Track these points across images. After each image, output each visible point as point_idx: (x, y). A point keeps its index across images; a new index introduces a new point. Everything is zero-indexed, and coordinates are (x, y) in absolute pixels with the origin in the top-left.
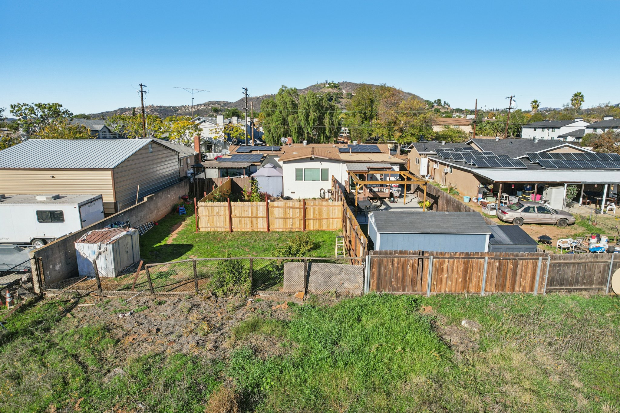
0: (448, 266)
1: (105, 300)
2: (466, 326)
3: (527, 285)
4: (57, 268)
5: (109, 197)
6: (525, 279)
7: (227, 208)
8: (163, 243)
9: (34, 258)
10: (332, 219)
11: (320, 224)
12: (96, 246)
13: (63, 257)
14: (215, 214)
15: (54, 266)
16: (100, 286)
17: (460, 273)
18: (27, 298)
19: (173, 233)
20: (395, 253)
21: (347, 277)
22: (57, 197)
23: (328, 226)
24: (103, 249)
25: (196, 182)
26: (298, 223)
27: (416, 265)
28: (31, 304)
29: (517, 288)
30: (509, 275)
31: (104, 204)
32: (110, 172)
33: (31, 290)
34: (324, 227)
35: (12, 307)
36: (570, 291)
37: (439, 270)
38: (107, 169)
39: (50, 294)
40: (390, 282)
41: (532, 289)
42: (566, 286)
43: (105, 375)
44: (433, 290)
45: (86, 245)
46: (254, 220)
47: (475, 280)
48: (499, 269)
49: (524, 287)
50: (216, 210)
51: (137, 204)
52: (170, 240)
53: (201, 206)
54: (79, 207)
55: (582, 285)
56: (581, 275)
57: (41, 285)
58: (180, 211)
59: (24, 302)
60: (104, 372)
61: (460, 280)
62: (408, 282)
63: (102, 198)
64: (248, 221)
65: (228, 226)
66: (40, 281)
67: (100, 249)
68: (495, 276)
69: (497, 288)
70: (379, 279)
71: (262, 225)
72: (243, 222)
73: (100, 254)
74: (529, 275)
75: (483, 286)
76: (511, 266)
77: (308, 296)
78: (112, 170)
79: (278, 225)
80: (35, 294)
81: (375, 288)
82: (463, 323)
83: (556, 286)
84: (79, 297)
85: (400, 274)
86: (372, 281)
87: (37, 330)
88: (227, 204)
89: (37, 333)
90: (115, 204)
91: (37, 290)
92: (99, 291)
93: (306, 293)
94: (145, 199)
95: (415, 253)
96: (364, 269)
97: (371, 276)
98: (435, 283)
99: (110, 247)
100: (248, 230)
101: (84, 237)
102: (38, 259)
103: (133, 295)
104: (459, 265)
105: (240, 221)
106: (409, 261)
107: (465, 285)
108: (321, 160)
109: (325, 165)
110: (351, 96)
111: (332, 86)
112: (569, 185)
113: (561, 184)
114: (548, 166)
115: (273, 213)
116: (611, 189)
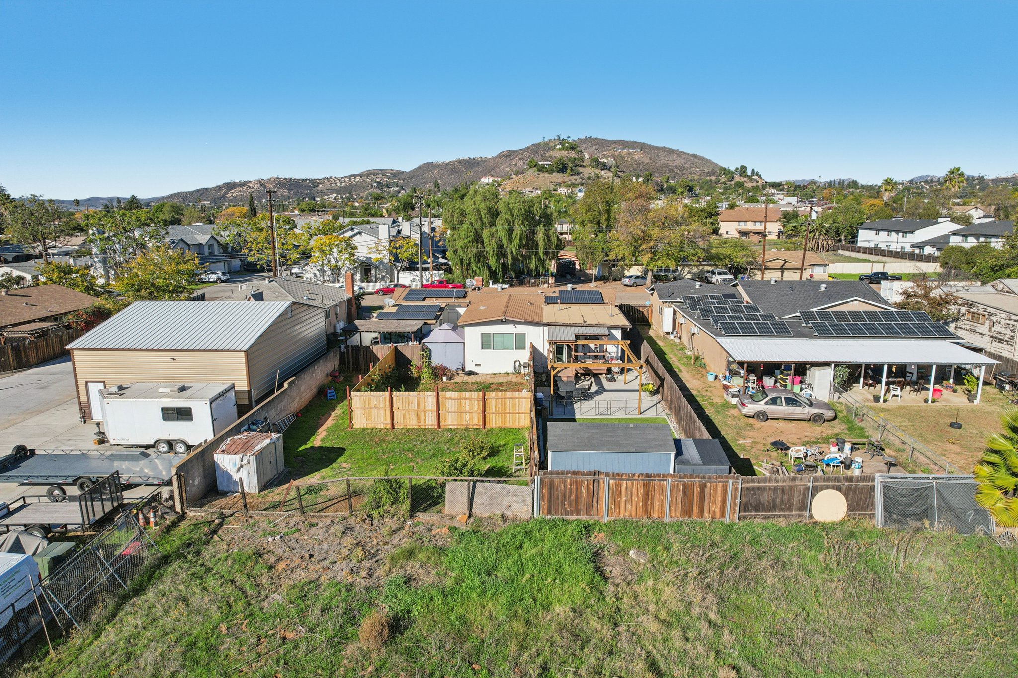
0: (626, 488)
1: (251, 521)
2: (634, 556)
3: (717, 510)
4: (196, 482)
5: (243, 385)
6: (714, 503)
7: (388, 399)
8: (309, 445)
9: (177, 474)
10: (519, 413)
11: (504, 420)
12: (237, 458)
13: (201, 470)
14: (373, 406)
15: (193, 481)
16: (245, 506)
17: (641, 496)
18: (170, 518)
19: (321, 430)
20: (567, 474)
21: (515, 499)
22: (183, 389)
23: (514, 422)
24: (245, 462)
25: (348, 351)
26: (476, 418)
27: (591, 487)
28: (175, 524)
29: (706, 514)
30: (696, 499)
31: (237, 392)
32: (243, 354)
33: (173, 508)
34: (509, 424)
35: (157, 527)
36: (766, 517)
37: (616, 492)
38: (240, 351)
39: (191, 513)
40: (563, 504)
41: (723, 515)
42: (762, 511)
43: (264, 600)
44: (610, 514)
45: (226, 456)
46: (421, 414)
47: (658, 503)
48: (685, 492)
49: (714, 512)
50: (374, 401)
51: (276, 394)
52: (318, 440)
53: (356, 396)
54: (211, 404)
55: (780, 511)
56: (779, 499)
57: (182, 503)
58: (329, 395)
59: (167, 522)
60: (262, 597)
61: (641, 504)
62: (583, 505)
63: (234, 388)
64: (413, 415)
65: (389, 421)
66: (181, 498)
67: (242, 461)
68: (680, 500)
69: (683, 513)
70: (550, 501)
71: (430, 421)
72: (407, 417)
73: (242, 466)
74: (719, 499)
75: (666, 510)
76: (697, 490)
77: (472, 519)
78: (246, 351)
79: (450, 421)
80: (177, 513)
81: (546, 511)
82: (632, 553)
83: (751, 512)
84: (223, 517)
85: (573, 497)
86: (543, 503)
87: (189, 553)
88: (387, 394)
89: (190, 557)
90: (249, 392)
91: (178, 508)
92: (243, 510)
93: (470, 516)
94: (286, 385)
95: (589, 474)
96: (533, 491)
97: (541, 498)
98: (613, 507)
99: (253, 460)
100: (413, 427)
101: (223, 446)
102: (180, 475)
103: (280, 515)
104: (638, 489)
105: (404, 416)
106: (582, 482)
107: (647, 510)
108: (515, 323)
109: (521, 329)
110: (596, 163)
111: (567, 147)
112: (837, 364)
113: (827, 364)
114: (823, 332)
115: (444, 406)
116: (894, 369)
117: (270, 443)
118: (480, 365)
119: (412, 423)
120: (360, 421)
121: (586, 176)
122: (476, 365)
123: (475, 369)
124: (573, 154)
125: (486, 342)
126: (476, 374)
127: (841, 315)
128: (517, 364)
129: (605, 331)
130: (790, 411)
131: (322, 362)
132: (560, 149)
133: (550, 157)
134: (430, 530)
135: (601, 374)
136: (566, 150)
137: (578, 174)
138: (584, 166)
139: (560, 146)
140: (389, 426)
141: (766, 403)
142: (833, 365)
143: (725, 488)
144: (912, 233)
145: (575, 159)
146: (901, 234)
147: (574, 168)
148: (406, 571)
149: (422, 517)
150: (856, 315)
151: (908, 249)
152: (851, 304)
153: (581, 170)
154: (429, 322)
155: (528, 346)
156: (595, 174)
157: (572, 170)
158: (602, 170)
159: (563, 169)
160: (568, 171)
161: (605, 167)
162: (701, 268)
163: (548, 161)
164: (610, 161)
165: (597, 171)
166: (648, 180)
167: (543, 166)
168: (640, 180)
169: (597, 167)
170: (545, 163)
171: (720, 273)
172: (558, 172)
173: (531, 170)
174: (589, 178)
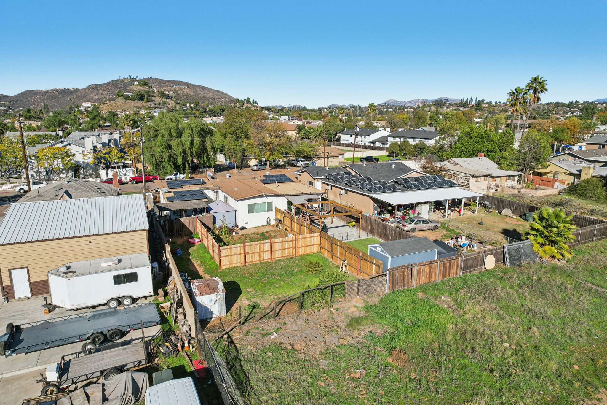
0: (423, 270)
2: (445, 299)
3: (455, 272)
6: (454, 269)
7: (242, 248)
10: (313, 245)
11: (305, 251)
12: (213, 295)
14: (233, 254)
17: (428, 272)
19: (201, 274)
20: (400, 267)
21: (379, 285)
22: (119, 261)
23: (311, 250)
24: (219, 297)
26: (292, 251)
27: (410, 272)
29: (451, 275)
30: (448, 269)
32: (146, 232)
34: (308, 252)
36: (470, 272)
37: (419, 272)
38: (141, 230)
40: (398, 283)
42: (469, 269)
44: (416, 284)
45: (204, 296)
46: (261, 254)
47: (434, 274)
48: (444, 266)
50: (234, 251)
53: (223, 249)
55: (474, 268)
58: (178, 253)
61: (428, 276)
62: (405, 282)
64: (257, 255)
65: (243, 261)
67: (216, 297)
68: (442, 270)
69: (443, 277)
70: (393, 283)
71: (267, 256)
72: (253, 257)
74: (455, 267)
75: (437, 277)
76: (448, 264)
78: (148, 230)
79: (278, 255)
80: (194, 338)
81: (391, 288)
82: (443, 298)
83: (466, 270)
85: (402, 278)
86: (390, 284)
88: (242, 245)
95: (408, 266)
96: (387, 279)
98: (417, 280)
100: (257, 262)
101: (196, 291)
104: (427, 268)
105: (252, 257)
106: (406, 270)
107: (430, 278)
108: (267, 196)
109: (270, 199)
111: (142, 84)
112: (431, 202)
113: (427, 203)
114: (411, 188)
115: (274, 247)
116: (450, 202)
118: (247, 223)
119: (256, 260)
120: (225, 264)
121: (157, 103)
122: (245, 223)
124: (146, 89)
125: (251, 209)
126: (246, 228)
128: (269, 220)
132: (137, 85)
133: (131, 90)
136: (141, 86)
137: (152, 101)
138: (155, 97)
140: (243, 264)
141: (415, 224)
143: (458, 262)
144: (369, 136)
145: (149, 92)
146: (363, 137)
147: (149, 97)
151: (367, 144)
152: (412, 173)
153: (153, 98)
155: (274, 209)
156: (163, 101)
157: (147, 99)
158: (167, 99)
159: (141, 98)
160: (145, 99)
161: (168, 97)
162: (288, 158)
163: (130, 92)
166: (197, 105)
167: (128, 96)
168: (192, 105)
169: (163, 97)
170: (128, 94)
171: (302, 161)
172: (138, 100)
173: (119, 98)
174: (159, 104)
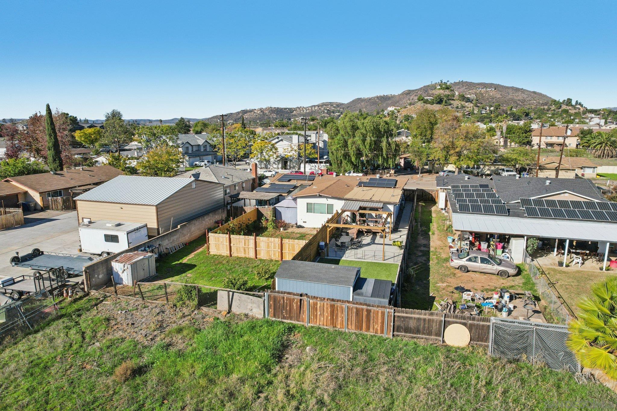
0: (320, 306)
1: (118, 301)
2: (308, 351)
3: (379, 328)
4: (101, 276)
5: (153, 224)
6: (377, 323)
7: (228, 239)
8: (180, 261)
9: (85, 271)
12: (122, 265)
13: (105, 270)
14: (220, 242)
15: (98, 276)
16: (116, 292)
17: (329, 312)
18: (80, 294)
19: (192, 254)
20: (284, 294)
21: (255, 305)
22: (119, 225)
24: (126, 268)
25: (231, 209)
26: (277, 254)
27: (299, 303)
28: (81, 298)
29: (371, 330)
30: (365, 319)
31: (148, 229)
32: (155, 207)
33: (83, 289)
35: (70, 299)
36: (413, 338)
37: (314, 308)
38: (153, 205)
39: (93, 292)
40: (283, 313)
41: (382, 332)
42: (410, 333)
43: (90, 345)
44: (311, 322)
45: (117, 263)
46: (247, 249)
47: (340, 319)
48: (357, 314)
49: (377, 329)
50: (221, 240)
51: (171, 231)
52: (185, 260)
54: (127, 234)
55: (422, 335)
56: (422, 327)
57: (88, 287)
59: (77, 297)
60: (91, 344)
61: (329, 318)
62: (294, 314)
63: (147, 226)
64: (242, 250)
65: (228, 252)
66: (87, 284)
67: (124, 267)
68: (354, 318)
69: (356, 327)
70: (275, 309)
71: (251, 254)
72: (239, 250)
73: (124, 270)
74: (380, 320)
75: (346, 324)
76: (365, 313)
77: (229, 315)
78: (156, 206)
79: (262, 255)
80: (85, 292)
81: (272, 315)
82: (307, 348)
83: (402, 332)
84: (105, 297)
85: (288, 308)
86: (271, 310)
87: (74, 315)
88: (227, 236)
89: (74, 317)
90: (158, 229)
91: (86, 289)
92: (115, 294)
93: (229, 313)
94: (179, 227)
95: (297, 295)
96: (264, 301)
97: (269, 307)
98: (312, 317)
99: (129, 266)
101: (118, 258)
102: (87, 272)
103: (132, 299)
104: (327, 308)
105: (237, 249)
106: (294, 299)
107: (333, 323)
108: (327, 197)
109: (331, 201)
110: (463, 98)
111: (444, 88)
112: (529, 237)
113: (522, 236)
114: (532, 214)
115: (260, 246)
116: (574, 244)
117: (143, 259)
118: (306, 222)
119: (242, 255)
120: (213, 251)
121: (455, 106)
122: (304, 222)
123: (303, 224)
124: (447, 92)
126: (303, 227)
127: (551, 203)
129: (380, 205)
130: (483, 267)
131: (211, 215)
132: (439, 89)
133: (433, 94)
134: (204, 318)
135: (379, 233)
136: (443, 89)
137: (450, 105)
138: (454, 100)
139: (440, 87)
140: (229, 255)
141: (467, 260)
142: (526, 238)
143: (383, 314)
145: (449, 95)
147: (447, 101)
148: (172, 339)
149: (205, 309)
150: (564, 203)
152: (563, 195)
153: (452, 102)
154: (283, 194)
156: (461, 104)
158: (466, 102)
159: (440, 102)
160: (443, 103)
161: (469, 100)
162: (497, 167)
163: (431, 96)
164: (473, 97)
165: (463, 103)
166: (497, 108)
167: (427, 100)
168: (492, 109)
169: (463, 100)
170: (428, 98)
171: (507, 171)
172: (437, 103)
173: (419, 102)
174: (457, 108)
